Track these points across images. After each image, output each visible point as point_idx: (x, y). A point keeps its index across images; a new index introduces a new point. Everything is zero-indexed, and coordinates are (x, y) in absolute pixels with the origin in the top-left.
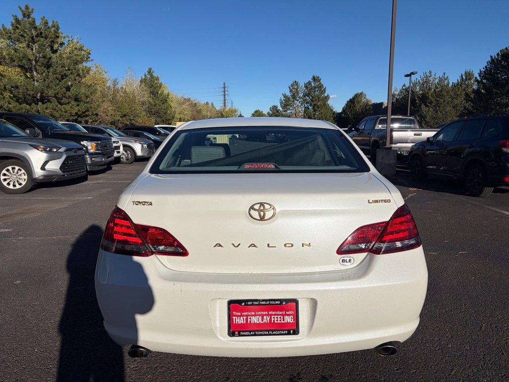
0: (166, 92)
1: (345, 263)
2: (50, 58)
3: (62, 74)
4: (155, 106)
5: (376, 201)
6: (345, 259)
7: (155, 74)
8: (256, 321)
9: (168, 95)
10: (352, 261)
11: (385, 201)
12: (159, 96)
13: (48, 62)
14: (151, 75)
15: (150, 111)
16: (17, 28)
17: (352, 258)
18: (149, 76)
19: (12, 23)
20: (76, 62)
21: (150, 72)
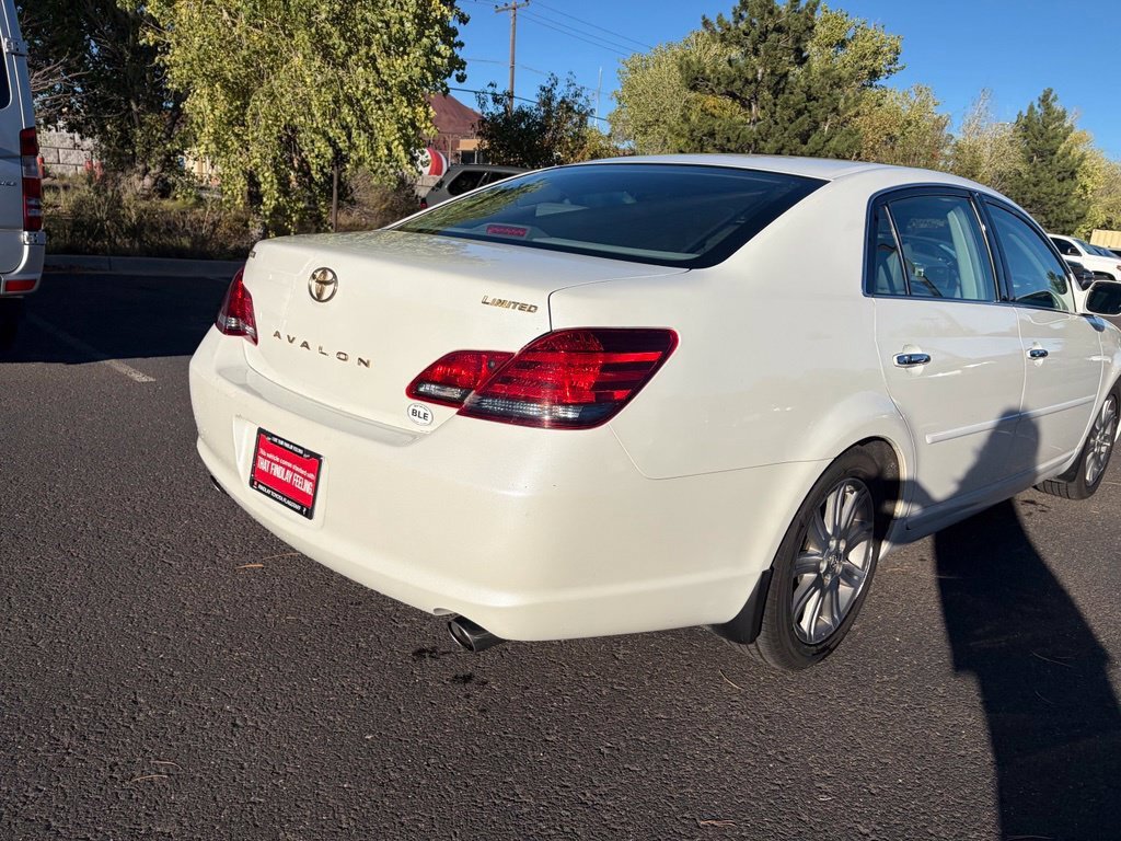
0: (1077, 152)
1: (416, 418)
2: (786, 75)
3: (798, 107)
4: (1035, 185)
5: (501, 303)
6: (418, 409)
7: (1058, 106)
8: (280, 476)
9: (1082, 158)
10: (430, 417)
11: (522, 307)
12: (1055, 161)
13: (778, 83)
14: (1048, 107)
15: (1020, 196)
16: (741, 16)
17: (428, 412)
18: (1040, 111)
19: (734, 8)
20: (837, 81)
21: (1045, 100)
